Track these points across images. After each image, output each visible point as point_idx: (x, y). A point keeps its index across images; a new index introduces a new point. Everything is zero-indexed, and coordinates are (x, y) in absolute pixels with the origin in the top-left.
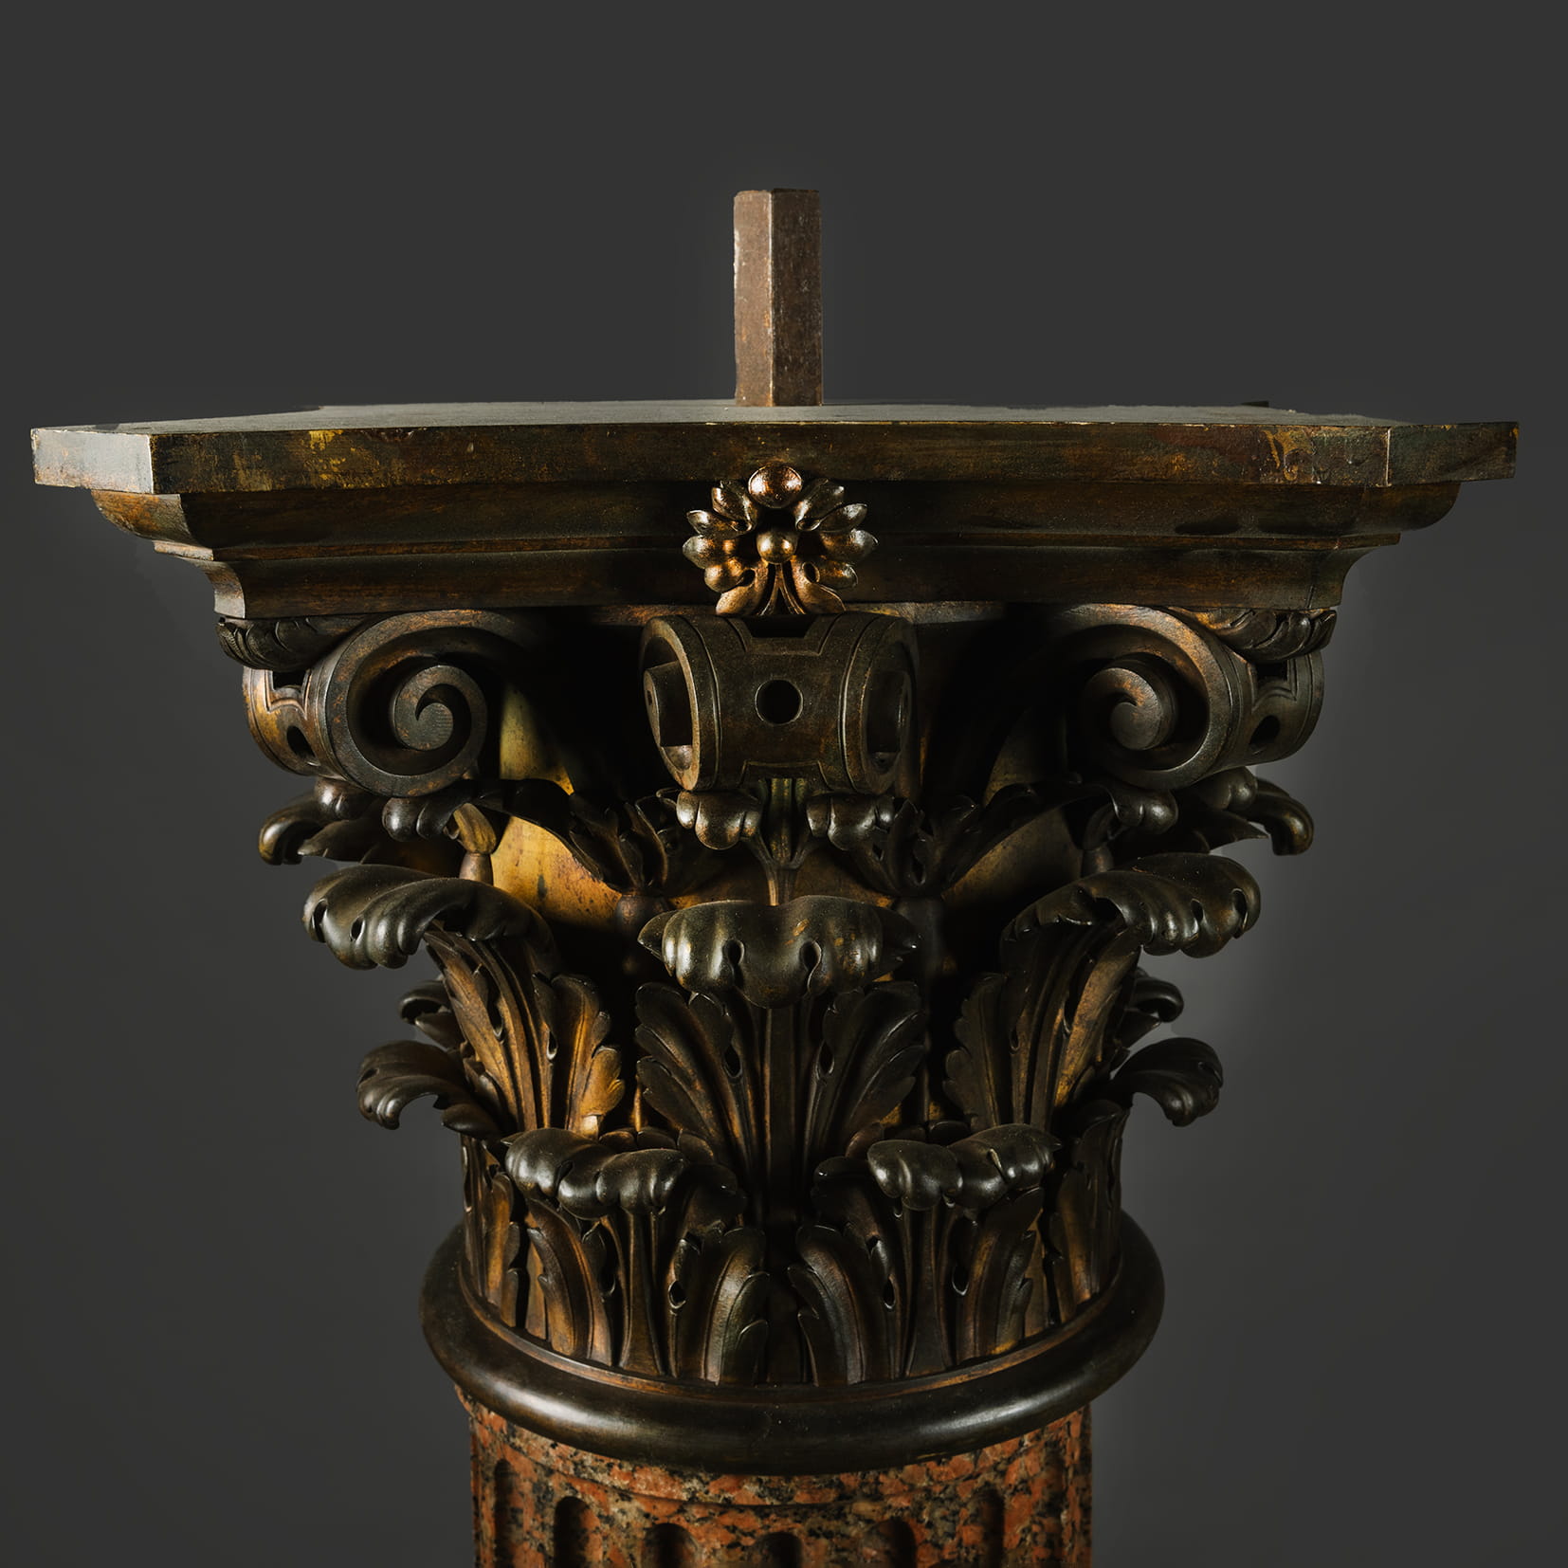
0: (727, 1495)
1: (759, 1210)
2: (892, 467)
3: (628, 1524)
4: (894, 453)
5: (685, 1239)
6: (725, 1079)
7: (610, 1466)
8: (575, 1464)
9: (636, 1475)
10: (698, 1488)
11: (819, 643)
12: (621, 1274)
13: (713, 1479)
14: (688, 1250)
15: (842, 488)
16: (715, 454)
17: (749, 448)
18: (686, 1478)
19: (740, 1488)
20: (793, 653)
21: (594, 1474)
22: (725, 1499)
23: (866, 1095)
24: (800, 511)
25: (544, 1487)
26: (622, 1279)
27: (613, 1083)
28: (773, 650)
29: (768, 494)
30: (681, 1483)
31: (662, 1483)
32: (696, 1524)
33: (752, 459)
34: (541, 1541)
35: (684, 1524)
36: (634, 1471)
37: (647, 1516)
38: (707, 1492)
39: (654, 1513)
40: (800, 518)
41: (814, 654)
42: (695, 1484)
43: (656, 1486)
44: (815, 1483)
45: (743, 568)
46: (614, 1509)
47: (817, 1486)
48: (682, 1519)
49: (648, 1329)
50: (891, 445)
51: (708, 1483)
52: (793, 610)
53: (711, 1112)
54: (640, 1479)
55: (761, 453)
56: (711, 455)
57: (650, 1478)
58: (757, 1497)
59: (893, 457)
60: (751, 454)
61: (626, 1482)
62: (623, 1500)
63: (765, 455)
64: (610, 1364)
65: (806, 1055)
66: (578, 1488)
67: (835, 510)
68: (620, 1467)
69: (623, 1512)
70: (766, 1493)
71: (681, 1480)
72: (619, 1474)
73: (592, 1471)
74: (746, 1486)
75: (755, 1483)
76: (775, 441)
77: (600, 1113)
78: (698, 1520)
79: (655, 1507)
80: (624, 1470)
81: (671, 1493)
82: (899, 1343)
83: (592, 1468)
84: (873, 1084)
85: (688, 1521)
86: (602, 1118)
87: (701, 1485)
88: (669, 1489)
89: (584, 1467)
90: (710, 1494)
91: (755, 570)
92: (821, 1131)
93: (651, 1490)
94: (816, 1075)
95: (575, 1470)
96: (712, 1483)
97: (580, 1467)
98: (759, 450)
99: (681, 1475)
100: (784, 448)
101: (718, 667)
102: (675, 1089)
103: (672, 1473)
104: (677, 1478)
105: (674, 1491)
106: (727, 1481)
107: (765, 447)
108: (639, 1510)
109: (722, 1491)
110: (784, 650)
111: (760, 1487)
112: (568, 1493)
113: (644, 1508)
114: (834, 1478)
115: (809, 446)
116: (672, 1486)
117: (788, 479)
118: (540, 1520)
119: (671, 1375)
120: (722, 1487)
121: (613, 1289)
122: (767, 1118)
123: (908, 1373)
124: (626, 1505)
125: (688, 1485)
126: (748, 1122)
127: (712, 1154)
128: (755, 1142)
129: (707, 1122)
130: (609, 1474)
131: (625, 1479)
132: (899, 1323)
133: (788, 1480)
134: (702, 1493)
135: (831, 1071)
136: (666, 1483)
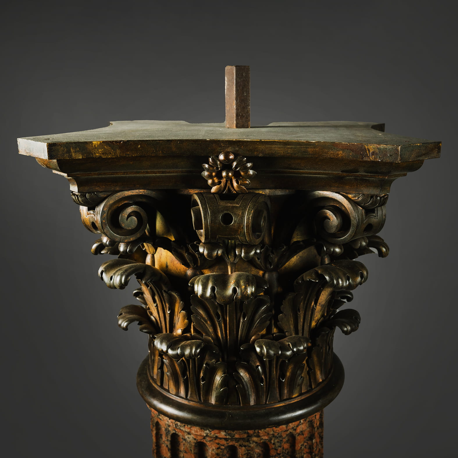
0: (216, 435)
1: (226, 357)
2: (260, 153)
3: (190, 441)
4: (260, 149)
5: (205, 364)
6: (216, 321)
7: (184, 426)
8: (175, 424)
9: (192, 428)
10: (208, 433)
11: (239, 202)
12: (188, 373)
13: (213, 430)
14: (206, 368)
15: (245, 159)
16: (209, 148)
17: (219, 147)
18: (205, 430)
19: (220, 433)
20: (231, 205)
21: (180, 428)
22: (216, 436)
23: (256, 326)
24: (233, 165)
25: (168, 430)
26: (188, 374)
27: (185, 321)
28: (226, 204)
29: (224, 160)
30: (204, 431)
31: (198, 431)
32: (208, 442)
33: (220, 150)
34: (167, 444)
35: (205, 442)
36: (191, 427)
37: (195, 439)
38: (211, 434)
39: (197, 439)
40: (234, 167)
41: (237, 205)
42: (207, 431)
43: (197, 432)
44: (241, 432)
45: (218, 180)
46: (186, 437)
47: (241, 433)
48: (205, 440)
49: (195, 388)
50: (259, 146)
51: (211, 431)
52: (233, 192)
53: (212, 330)
54: (192, 429)
55: (222, 148)
56: (208, 149)
57: (195, 429)
58: (225, 436)
59: (260, 150)
60: (220, 148)
61: (189, 430)
62: (189, 435)
63: (223, 149)
64: (185, 397)
65: (239, 314)
66: (177, 430)
67: (243, 164)
68: (187, 426)
69: (189, 438)
70: (227, 435)
71: (204, 430)
72: (187, 428)
73: (180, 427)
74: (222, 433)
75: (224, 432)
76: (227, 145)
77: (182, 329)
78: (209, 441)
79: (197, 437)
80: (188, 427)
81: (201, 434)
82: (265, 394)
83: (180, 426)
84: (257, 323)
85: (206, 441)
86: (182, 330)
87: (209, 432)
88: (200, 432)
89: (178, 425)
90: (212, 434)
91: (222, 181)
92: (243, 336)
93: (196, 432)
94: (242, 320)
95: (175, 426)
96: (212, 431)
97: (176, 425)
98: (222, 147)
99: (204, 429)
100: (229, 147)
101: (210, 209)
102: (202, 323)
103: (201, 429)
104: (203, 430)
105: (202, 433)
106: (216, 431)
107: (224, 147)
108: (193, 437)
109: (215, 434)
110: (229, 204)
111: (226, 433)
112: (174, 432)
113: (194, 437)
114: (246, 431)
115: (236, 146)
116: (201, 432)
117: (230, 156)
118: (167, 438)
119: (201, 401)
120: (215, 432)
121: (186, 377)
122: (228, 332)
123: (267, 403)
124: (189, 436)
125: (206, 432)
126: (222, 333)
127: (212, 341)
128: (224, 338)
129: (211, 332)
130: (184, 428)
131: (188, 429)
132: (265, 389)
133: (233, 431)
134: (210, 434)
135: (246, 319)
136: (200, 431)
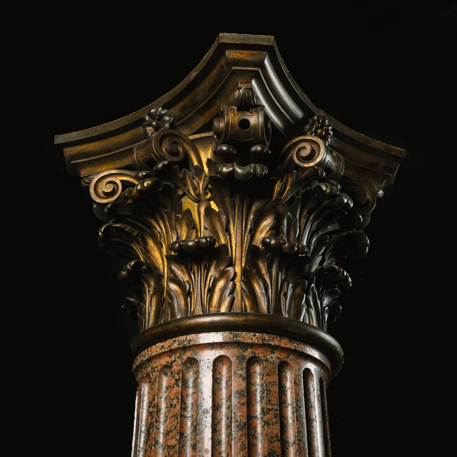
3: (273, 361)
7: (274, 339)
8: (262, 339)
9: (281, 341)
21: (268, 342)
22: (302, 350)
32: (292, 361)
35: (289, 361)
37: (279, 358)
39: (281, 357)
42: (295, 345)
43: (286, 345)
46: (269, 357)
48: (288, 359)
51: (298, 345)
57: (285, 342)
62: (273, 352)
66: (257, 352)
68: (277, 339)
69: (272, 358)
78: (292, 360)
79: (281, 355)
81: (290, 347)
85: (290, 360)
89: (265, 340)
99: (292, 342)
108: (276, 356)
112: (254, 354)
113: (278, 356)
120: (301, 347)
124: (273, 355)
125: (294, 345)
131: (278, 342)
136: (289, 344)
